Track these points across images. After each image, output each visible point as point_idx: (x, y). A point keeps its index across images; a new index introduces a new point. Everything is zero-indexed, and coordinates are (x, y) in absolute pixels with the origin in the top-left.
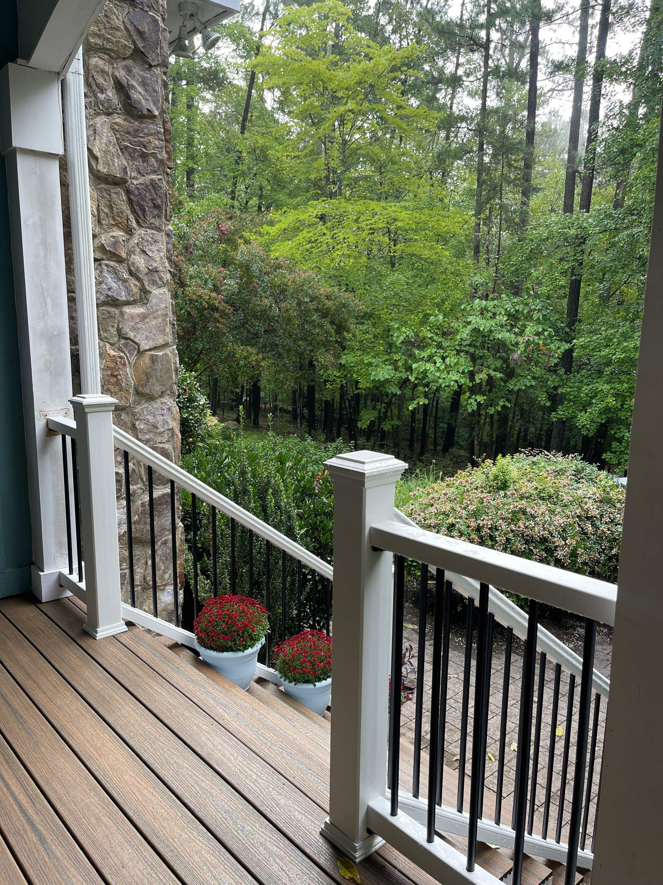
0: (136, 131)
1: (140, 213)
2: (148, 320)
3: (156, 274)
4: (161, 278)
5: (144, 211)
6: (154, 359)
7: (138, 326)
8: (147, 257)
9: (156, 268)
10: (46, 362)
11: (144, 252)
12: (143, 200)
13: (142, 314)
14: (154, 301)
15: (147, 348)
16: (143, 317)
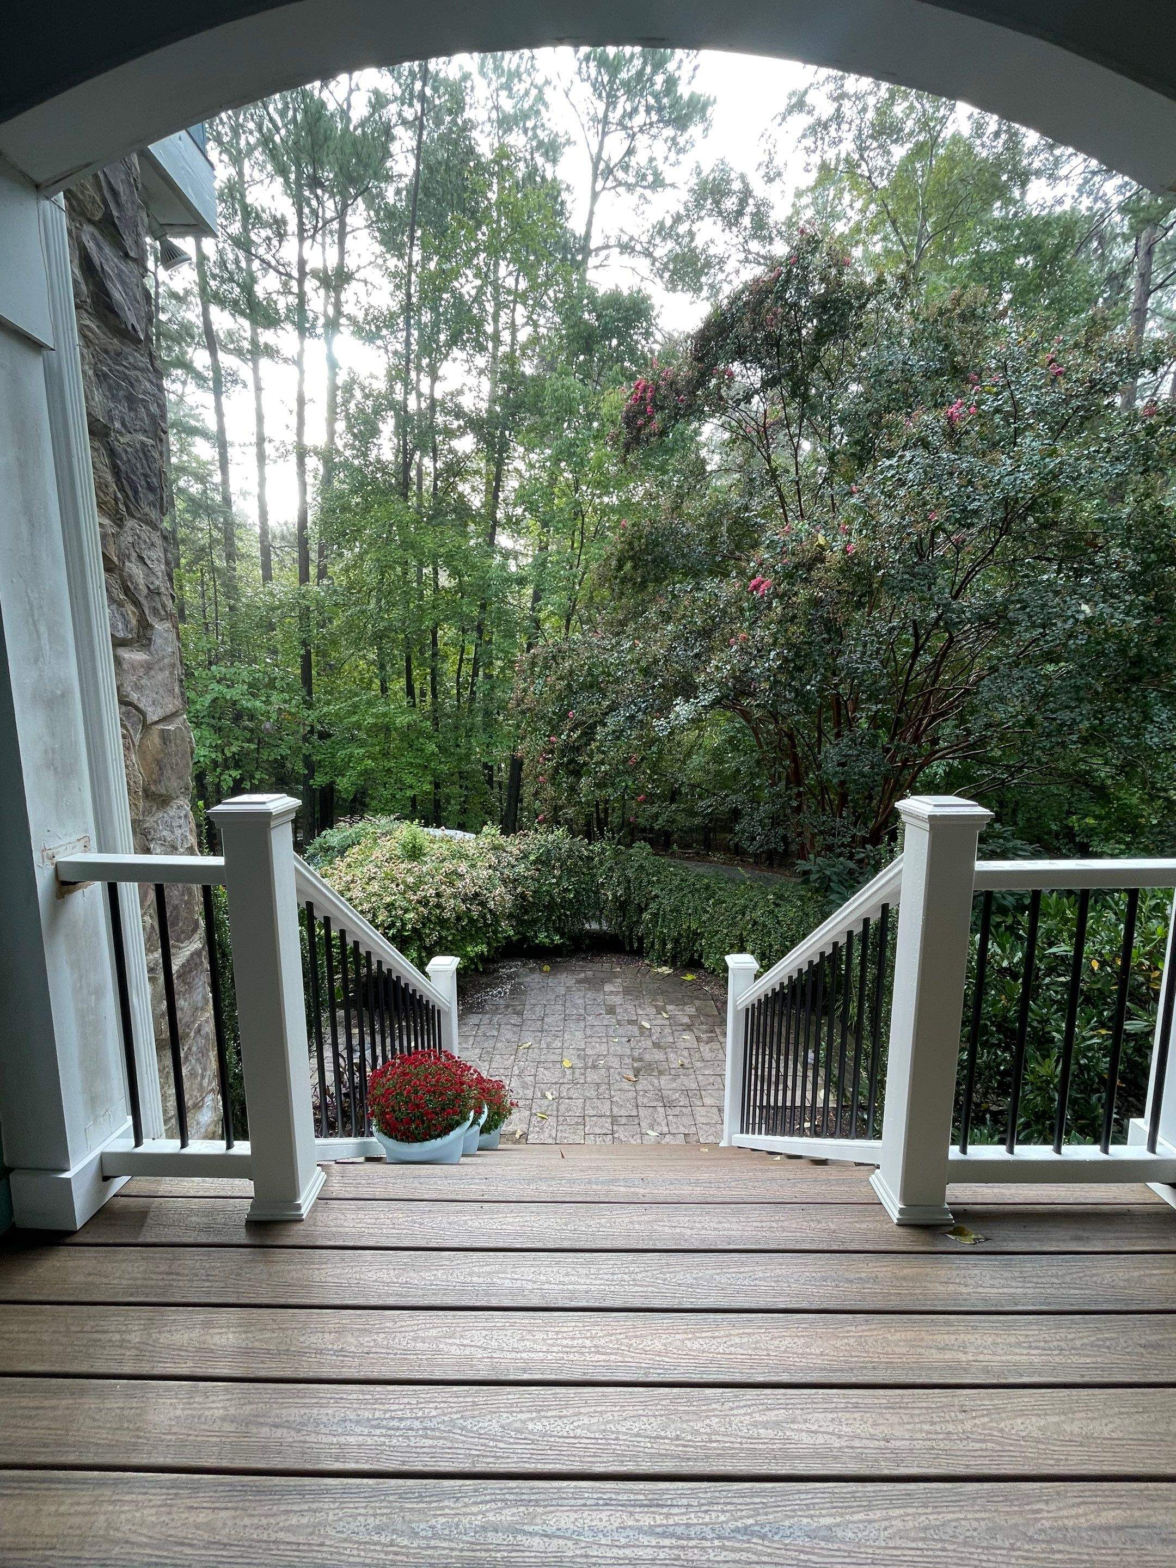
0: (119, 354)
1: (130, 493)
2: (152, 673)
3: (157, 599)
4: (164, 606)
5: (136, 492)
6: (164, 736)
7: (143, 682)
8: (145, 568)
9: (158, 588)
10: (46, 752)
11: (141, 558)
12: (134, 473)
13: (146, 661)
14: (158, 641)
15: (156, 718)
16: (148, 667)
